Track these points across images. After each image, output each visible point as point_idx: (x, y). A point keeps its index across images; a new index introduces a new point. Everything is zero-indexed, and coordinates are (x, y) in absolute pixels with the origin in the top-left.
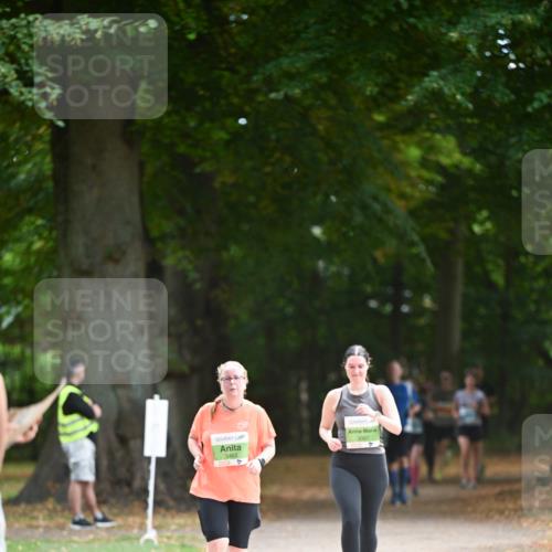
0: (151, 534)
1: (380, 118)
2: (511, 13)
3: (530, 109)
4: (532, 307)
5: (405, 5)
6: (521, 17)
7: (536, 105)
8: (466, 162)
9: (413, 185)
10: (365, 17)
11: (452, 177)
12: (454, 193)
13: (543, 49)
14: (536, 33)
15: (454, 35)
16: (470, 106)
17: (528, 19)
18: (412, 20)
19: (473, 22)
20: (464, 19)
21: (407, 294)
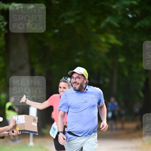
0: (31, 144)
1: (94, 30)
3: (135, 27)
11: (114, 46)
12: (114, 51)
14: (137, 7)
15: (114, 7)
16: (118, 26)
17: (135, 2)
18: (103, 3)
20: (117, 3)
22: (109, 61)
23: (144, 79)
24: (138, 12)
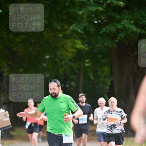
0: (0, 145)
1: (61, 35)
2: (95, 7)
3: (101, 33)
4: (101, 85)
5: (67, 5)
6: (98, 8)
7: (102, 31)
8: (83, 47)
9: (70, 53)
10: (57, 8)
11: (79, 51)
12: (80, 56)
13: (104, 17)
14: (102, 13)
15: (80, 13)
16: (83, 32)
17: (100, 8)
18: (69, 10)
19: (85, 9)
20: (83, 9)
21: (68, 82)
22: (75, 66)
23: (109, 83)
24: (103, 18)
